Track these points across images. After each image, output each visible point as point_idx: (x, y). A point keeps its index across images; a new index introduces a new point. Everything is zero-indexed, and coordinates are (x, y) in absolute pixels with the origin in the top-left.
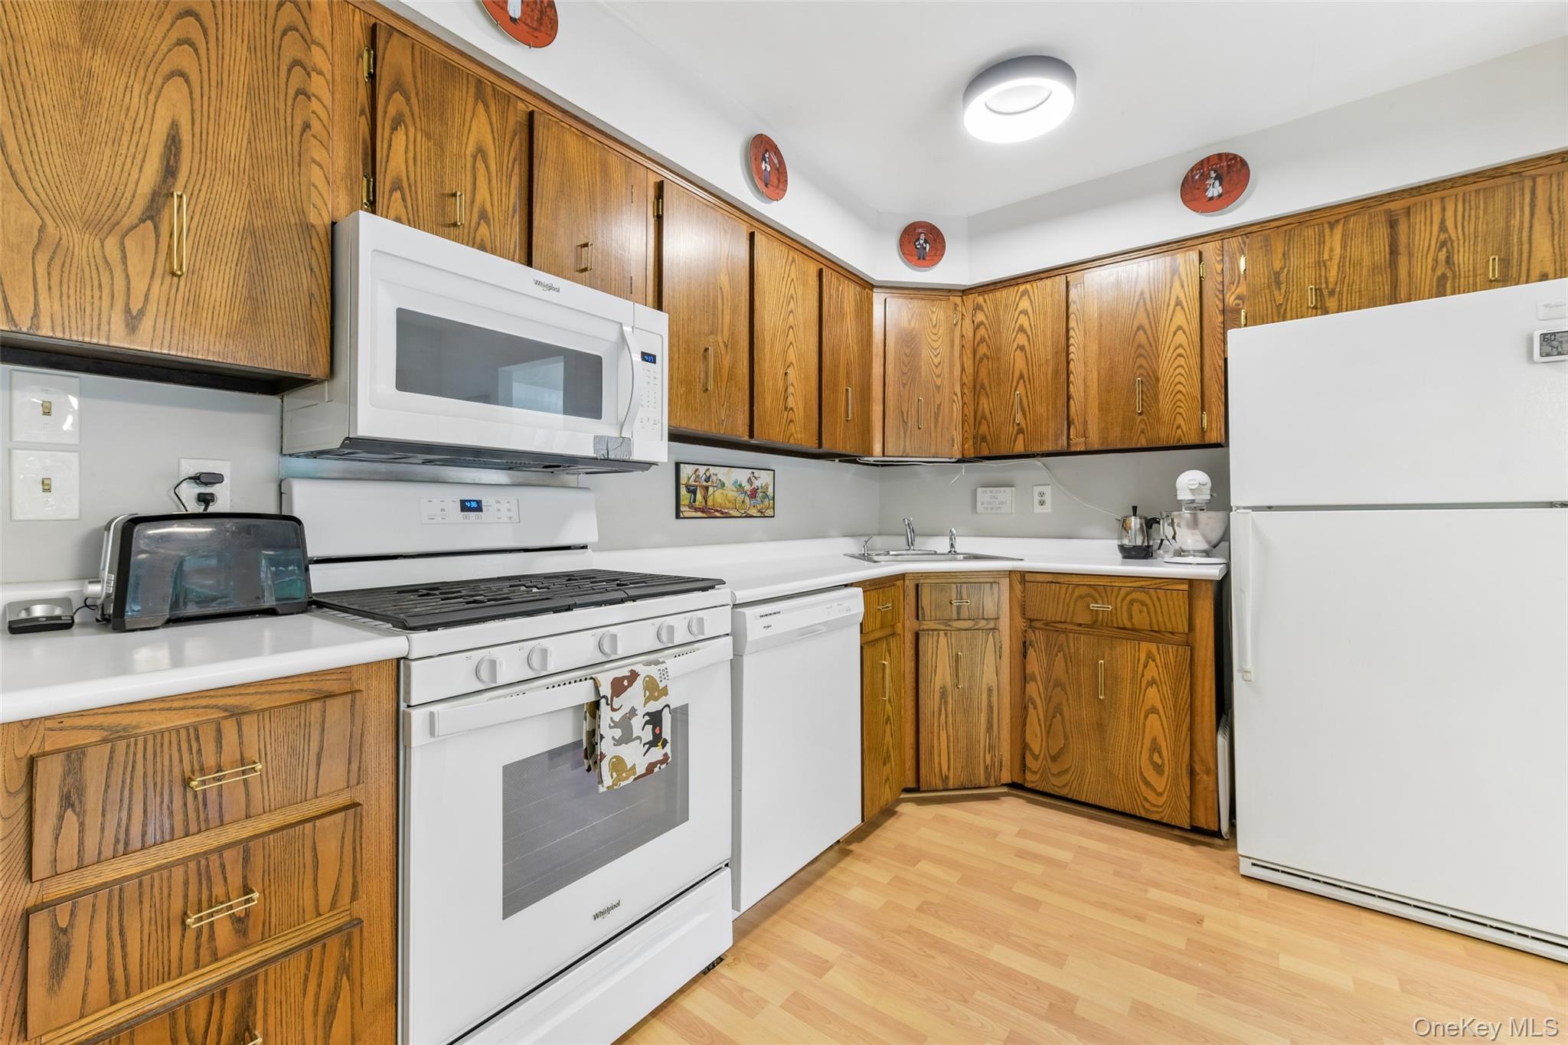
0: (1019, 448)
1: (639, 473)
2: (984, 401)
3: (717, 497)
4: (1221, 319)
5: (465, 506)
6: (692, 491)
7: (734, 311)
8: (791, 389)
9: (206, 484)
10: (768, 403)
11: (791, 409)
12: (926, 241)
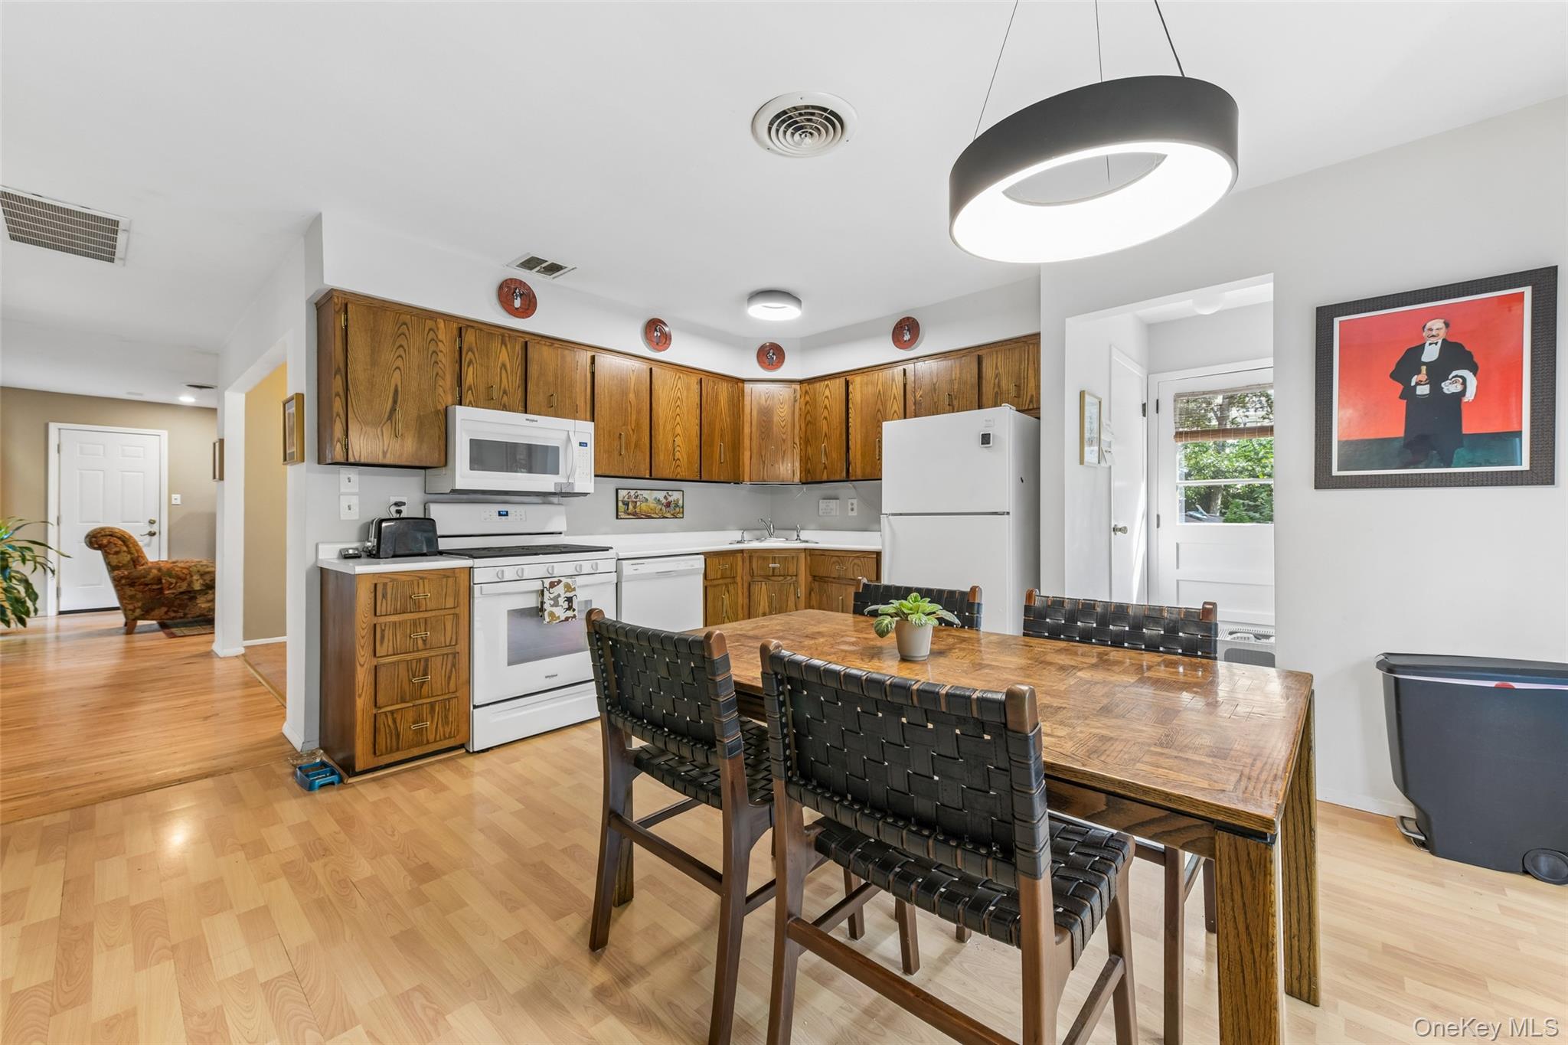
0: (825, 478)
1: (582, 497)
2: (809, 448)
3: (643, 507)
4: (914, 407)
5: (500, 514)
6: (626, 504)
7: (639, 412)
8: (677, 449)
9: (399, 506)
10: (662, 458)
11: (678, 459)
12: (773, 354)
